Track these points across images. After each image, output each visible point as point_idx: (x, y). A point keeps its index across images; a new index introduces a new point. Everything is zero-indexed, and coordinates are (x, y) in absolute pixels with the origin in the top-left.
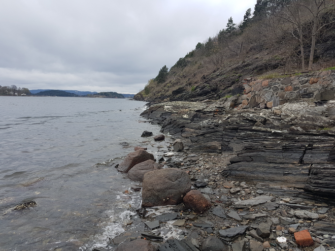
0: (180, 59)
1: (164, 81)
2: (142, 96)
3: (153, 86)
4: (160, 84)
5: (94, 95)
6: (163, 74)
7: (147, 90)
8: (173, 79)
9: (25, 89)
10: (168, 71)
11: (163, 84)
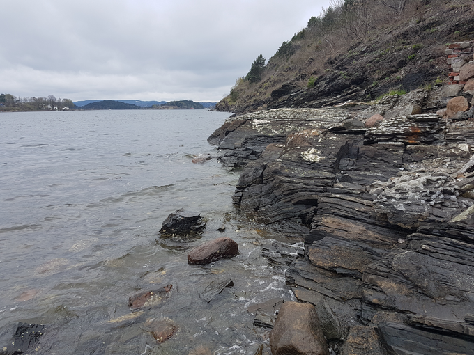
0: (284, 43)
1: (260, 79)
2: (227, 105)
3: (243, 88)
4: (254, 84)
5: (162, 105)
6: (258, 68)
7: (234, 94)
8: (273, 76)
9: (67, 100)
10: (266, 63)
11: (259, 84)
